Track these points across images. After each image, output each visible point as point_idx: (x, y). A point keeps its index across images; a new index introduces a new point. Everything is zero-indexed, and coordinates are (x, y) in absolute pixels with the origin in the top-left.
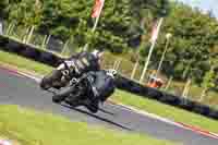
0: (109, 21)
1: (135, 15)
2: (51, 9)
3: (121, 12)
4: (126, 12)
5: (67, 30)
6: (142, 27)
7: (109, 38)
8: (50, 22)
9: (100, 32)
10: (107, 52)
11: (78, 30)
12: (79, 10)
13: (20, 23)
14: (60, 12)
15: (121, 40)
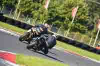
0: (79, 18)
1: (91, 16)
2: (53, 13)
3: (85, 15)
4: (87, 14)
5: (60, 22)
6: (94, 21)
7: (79, 26)
8: (52, 19)
9: (75, 23)
10: (78, 33)
11: (65, 23)
12: (65, 13)
13: (38, 19)
14: (57, 14)
15: (85, 27)
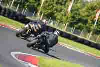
2: (76, 15)
5: (82, 25)
8: (75, 21)
9: (98, 26)
11: (88, 25)
12: (88, 16)
14: (80, 17)
